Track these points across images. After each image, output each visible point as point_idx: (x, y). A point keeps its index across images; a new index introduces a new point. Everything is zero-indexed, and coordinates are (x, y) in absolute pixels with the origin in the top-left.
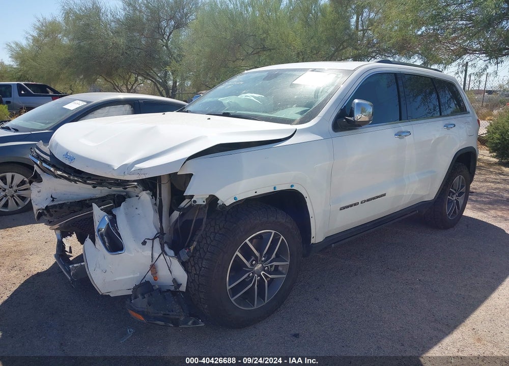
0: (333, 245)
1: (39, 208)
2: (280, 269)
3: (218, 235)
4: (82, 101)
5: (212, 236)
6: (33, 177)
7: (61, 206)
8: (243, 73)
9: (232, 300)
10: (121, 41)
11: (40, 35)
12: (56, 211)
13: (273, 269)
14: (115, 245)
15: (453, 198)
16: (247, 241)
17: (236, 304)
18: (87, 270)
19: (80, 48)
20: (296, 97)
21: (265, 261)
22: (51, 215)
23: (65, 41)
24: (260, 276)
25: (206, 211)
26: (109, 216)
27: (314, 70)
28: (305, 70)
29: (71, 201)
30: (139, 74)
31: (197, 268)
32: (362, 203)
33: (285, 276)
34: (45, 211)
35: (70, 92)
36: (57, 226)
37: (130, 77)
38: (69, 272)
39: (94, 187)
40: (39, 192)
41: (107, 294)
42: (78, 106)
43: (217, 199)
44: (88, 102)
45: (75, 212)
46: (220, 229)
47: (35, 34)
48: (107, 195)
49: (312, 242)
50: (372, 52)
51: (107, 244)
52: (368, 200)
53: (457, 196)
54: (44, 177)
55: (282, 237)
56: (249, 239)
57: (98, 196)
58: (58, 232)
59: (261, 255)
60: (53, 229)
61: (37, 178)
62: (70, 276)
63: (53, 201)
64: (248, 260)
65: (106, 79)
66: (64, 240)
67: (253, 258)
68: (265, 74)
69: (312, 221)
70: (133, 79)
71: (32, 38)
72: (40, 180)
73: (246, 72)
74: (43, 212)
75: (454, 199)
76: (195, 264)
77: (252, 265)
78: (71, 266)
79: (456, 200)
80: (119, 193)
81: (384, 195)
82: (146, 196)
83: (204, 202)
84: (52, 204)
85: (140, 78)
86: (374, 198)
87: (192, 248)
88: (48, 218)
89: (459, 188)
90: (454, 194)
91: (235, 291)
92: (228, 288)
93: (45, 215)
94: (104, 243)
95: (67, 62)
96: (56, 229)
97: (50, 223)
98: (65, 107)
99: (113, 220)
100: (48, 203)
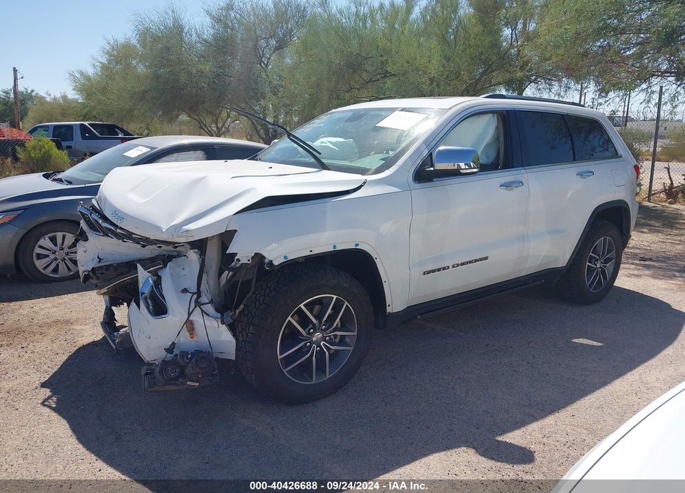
0: (419, 317)
1: (86, 269)
2: (348, 340)
3: (267, 297)
4: (145, 146)
5: (261, 299)
6: (79, 235)
7: (107, 267)
8: (329, 112)
9: (285, 371)
10: (207, 68)
11: (110, 61)
12: (102, 274)
13: (337, 340)
14: (159, 309)
15: (596, 265)
16: (302, 306)
17: (288, 375)
18: (131, 337)
19: (157, 77)
20: (376, 142)
21: (325, 330)
22: (98, 278)
23: (141, 69)
24: (320, 347)
25: (255, 272)
26: (154, 278)
27: (403, 110)
28: (393, 110)
29: (118, 262)
30: (231, 109)
31: (244, 334)
32: (453, 267)
33: (352, 348)
34: (91, 273)
35: (146, 132)
36: (105, 290)
37: (220, 113)
38: (114, 341)
39: (144, 246)
40: (85, 252)
41: (153, 362)
42: (140, 153)
43: (263, 257)
44: (152, 148)
45: (122, 274)
46: (271, 292)
47: (104, 60)
48: (157, 256)
49: (388, 311)
50: (532, 75)
51: (151, 307)
52: (462, 264)
53: (602, 263)
54: (91, 235)
55: (346, 303)
56: (303, 303)
57: (148, 257)
58: (107, 297)
59: (320, 323)
60: (101, 294)
61: (82, 236)
62: (115, 345)
63: (100, 262)
64: (304, 328)
65: (190, 116)
66: (113, 308)
67: (311, 326)
68: (350, 114)
69: (386, 286)
70: (224, 115)
71: (101, 65)
72: (86, 239)
73: (333, 111)
74: (89, 275)
75: (598, 266)
76: (243, 329)
77: (309, 333)
78: (115, 334)
79: (600, 267)
80: (170, 253)
81: (486, 258)
82: (193, 256)
83: (249, 260)
84: (98, 265)
85: (233, 114)
86: (471, 262)
87: (237, 311)
88: (94, 281)
89: (603, 253)
90: (597, 260)
91: (288, 361)
92: (280, 357)
93: (92, 278)
94: (148, 308)
95: (143, 96)
96: (104, 294)
97: (96, 287)
98: (126, 154)
99: (158, 282)
100: (94, 264)
